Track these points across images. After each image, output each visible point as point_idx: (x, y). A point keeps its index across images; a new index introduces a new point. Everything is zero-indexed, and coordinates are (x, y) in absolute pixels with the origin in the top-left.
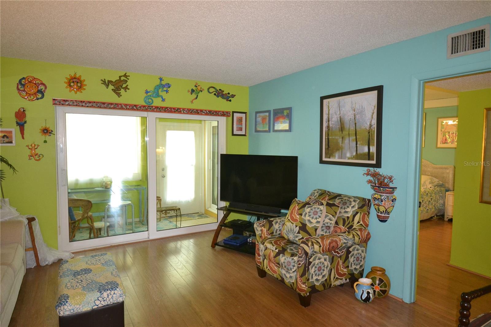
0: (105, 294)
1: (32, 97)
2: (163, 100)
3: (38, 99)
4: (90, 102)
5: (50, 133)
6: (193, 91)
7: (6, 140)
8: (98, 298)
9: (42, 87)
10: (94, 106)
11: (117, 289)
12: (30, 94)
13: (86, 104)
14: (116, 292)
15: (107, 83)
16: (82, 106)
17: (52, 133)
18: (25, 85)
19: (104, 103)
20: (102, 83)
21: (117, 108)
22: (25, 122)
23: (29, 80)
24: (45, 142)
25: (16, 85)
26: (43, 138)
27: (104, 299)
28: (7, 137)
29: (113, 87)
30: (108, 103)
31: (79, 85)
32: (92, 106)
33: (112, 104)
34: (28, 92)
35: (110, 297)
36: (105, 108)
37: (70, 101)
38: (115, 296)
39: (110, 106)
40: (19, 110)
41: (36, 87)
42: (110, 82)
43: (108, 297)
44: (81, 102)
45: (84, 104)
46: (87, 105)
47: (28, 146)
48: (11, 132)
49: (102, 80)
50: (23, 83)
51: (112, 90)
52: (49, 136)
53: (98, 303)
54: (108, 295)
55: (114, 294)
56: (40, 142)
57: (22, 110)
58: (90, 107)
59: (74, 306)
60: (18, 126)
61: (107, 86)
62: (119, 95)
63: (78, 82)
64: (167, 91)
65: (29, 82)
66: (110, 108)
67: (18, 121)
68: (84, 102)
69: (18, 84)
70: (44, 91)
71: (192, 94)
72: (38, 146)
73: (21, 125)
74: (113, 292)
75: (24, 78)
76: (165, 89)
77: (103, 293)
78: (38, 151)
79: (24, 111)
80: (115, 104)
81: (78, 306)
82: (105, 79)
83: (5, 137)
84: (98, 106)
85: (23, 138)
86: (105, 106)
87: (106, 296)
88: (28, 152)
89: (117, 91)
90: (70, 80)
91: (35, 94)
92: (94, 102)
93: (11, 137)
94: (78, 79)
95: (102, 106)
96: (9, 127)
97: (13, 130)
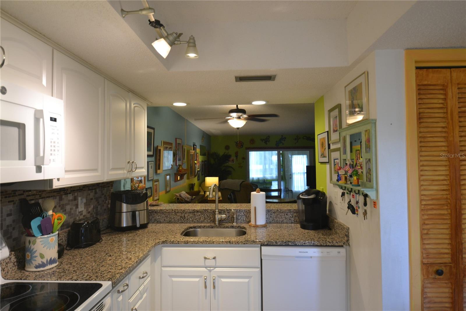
2: (283, 144)
3: (241, 148)
4: (257, 148)
6: (296, 139)
9: (243, 144)
12: (239, 146)
15: (262, 140)
16: (254, 149)
17: (245, 159)
19: (261, 148)
23: (239, 142)
24: (243, 162)
25: (235, 144)
26: (243, 160)
30: (263, 147)
31: (253, 142)
37: (251, 148)
41: (241, 144)
44: (254, 147)
47: (238, 163)
49: (260, 139)
50: (237, 143)
61: (262, 141)
62: (267, 144)
64: (285, 141)
66: (263, 149)
71: (295, 140)
72: (241, 163)
73: (237, 156)
76: (284, 139)
78: (241, 165)
84: (259, 149)
85: (237, 161)
88: (238, 165)
89: (266, 142)
90: (250, 141)
91: (241, 146)
93: (234, 161)
94: (253, 140)
96: (233, 157)
97: (234, 158)
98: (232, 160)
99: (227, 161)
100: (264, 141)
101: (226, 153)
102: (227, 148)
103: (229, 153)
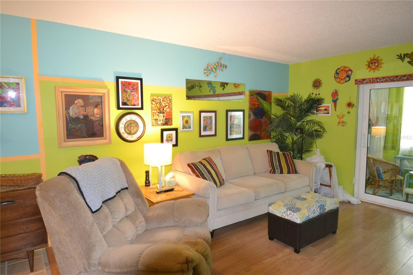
0: (289, 212)
1: (343, 81)
3: (346, 82)
4: (384, 78)
5: (352, 106)
7: (326, 112)
8: (285, 212)
9: (350, 73)
10: (388, 81)
11: (296, 213)
12: (341, 79)
13: (380, 80)
14: (294, 214)
15: (402, 57)
16: (377, 82)
17: (354, 106)
18: (339, 73)
19: (397, 77)
20: (398, 58)
21: (410, 78)
22: (337, 99)
23: (342, 69)
24: (349, 113)
25: (334, 74)
26: (347, 109)
27: (288, 215)
28: (327, 110)
29: (409, 60)
30: (401, 76)
31: (376, 64)
32: (386, 80)
33: (405, 76)
34: (341, 78)
35: (291, 215)
36: (398, 81)
37: (367, 79)
38: (293, 216)
39: (403, 78)
40: (334, 92)
41: (346, 73)
42: (406, 55)
43: (290, 215)
44: (377, 78)
45: (379, 80)
46: (382, 81)
47: (337, 116)
48: (329, 107)
49: (397, 55)
50: (338, 72)
51: (408, 62)
52: (352, 108)
53: (284, 215)
54: (290, 214)
55: (293, 215)
56: (345, 113)
57: (335, 91)
58: (384, 82)
59: (274, 209)
60: (333, 103)
61: (403, 60)
63: (375, 63)
65: (342, 70)
66: (403, 80)
67: (333, 99)
68: (379, 78)
69: (335, 74)
70: (351, 75)
72: (344, 115)
73: (335, 102)
74: (293, 213)
75: (339, 69)
77: (288, 211)
78: (344, 120)
79: (336, 91)
80: (408, 75)
81: (275, 211)
82: (401, 54)
83: (326, 110)
84: (391, 80)
85: (336, 110)
86: (398, 78)
87: (289, 214)
88: (338, 120)
89: (412, 62)
90: (369, 63)
91: (345, 78)
92: (388, 77)
93: (329, 110)
94: (376, 60)
95: (395, 79)
96: (328, 103)
97: (330, 105)
98: (323, 108)
99: (315, 112)
100: (407, 60)
101: (313, 96)
102: (317, 84)
103: (319, 94)
